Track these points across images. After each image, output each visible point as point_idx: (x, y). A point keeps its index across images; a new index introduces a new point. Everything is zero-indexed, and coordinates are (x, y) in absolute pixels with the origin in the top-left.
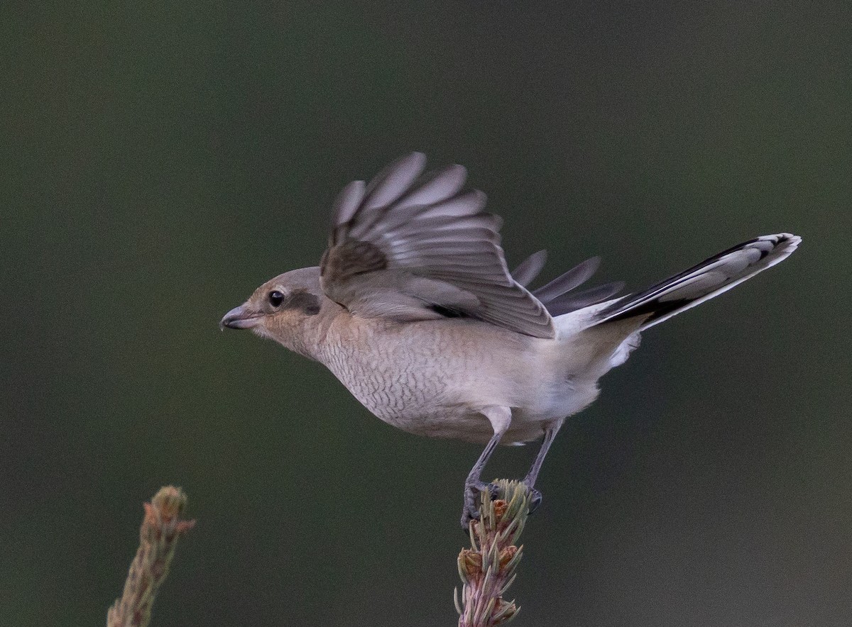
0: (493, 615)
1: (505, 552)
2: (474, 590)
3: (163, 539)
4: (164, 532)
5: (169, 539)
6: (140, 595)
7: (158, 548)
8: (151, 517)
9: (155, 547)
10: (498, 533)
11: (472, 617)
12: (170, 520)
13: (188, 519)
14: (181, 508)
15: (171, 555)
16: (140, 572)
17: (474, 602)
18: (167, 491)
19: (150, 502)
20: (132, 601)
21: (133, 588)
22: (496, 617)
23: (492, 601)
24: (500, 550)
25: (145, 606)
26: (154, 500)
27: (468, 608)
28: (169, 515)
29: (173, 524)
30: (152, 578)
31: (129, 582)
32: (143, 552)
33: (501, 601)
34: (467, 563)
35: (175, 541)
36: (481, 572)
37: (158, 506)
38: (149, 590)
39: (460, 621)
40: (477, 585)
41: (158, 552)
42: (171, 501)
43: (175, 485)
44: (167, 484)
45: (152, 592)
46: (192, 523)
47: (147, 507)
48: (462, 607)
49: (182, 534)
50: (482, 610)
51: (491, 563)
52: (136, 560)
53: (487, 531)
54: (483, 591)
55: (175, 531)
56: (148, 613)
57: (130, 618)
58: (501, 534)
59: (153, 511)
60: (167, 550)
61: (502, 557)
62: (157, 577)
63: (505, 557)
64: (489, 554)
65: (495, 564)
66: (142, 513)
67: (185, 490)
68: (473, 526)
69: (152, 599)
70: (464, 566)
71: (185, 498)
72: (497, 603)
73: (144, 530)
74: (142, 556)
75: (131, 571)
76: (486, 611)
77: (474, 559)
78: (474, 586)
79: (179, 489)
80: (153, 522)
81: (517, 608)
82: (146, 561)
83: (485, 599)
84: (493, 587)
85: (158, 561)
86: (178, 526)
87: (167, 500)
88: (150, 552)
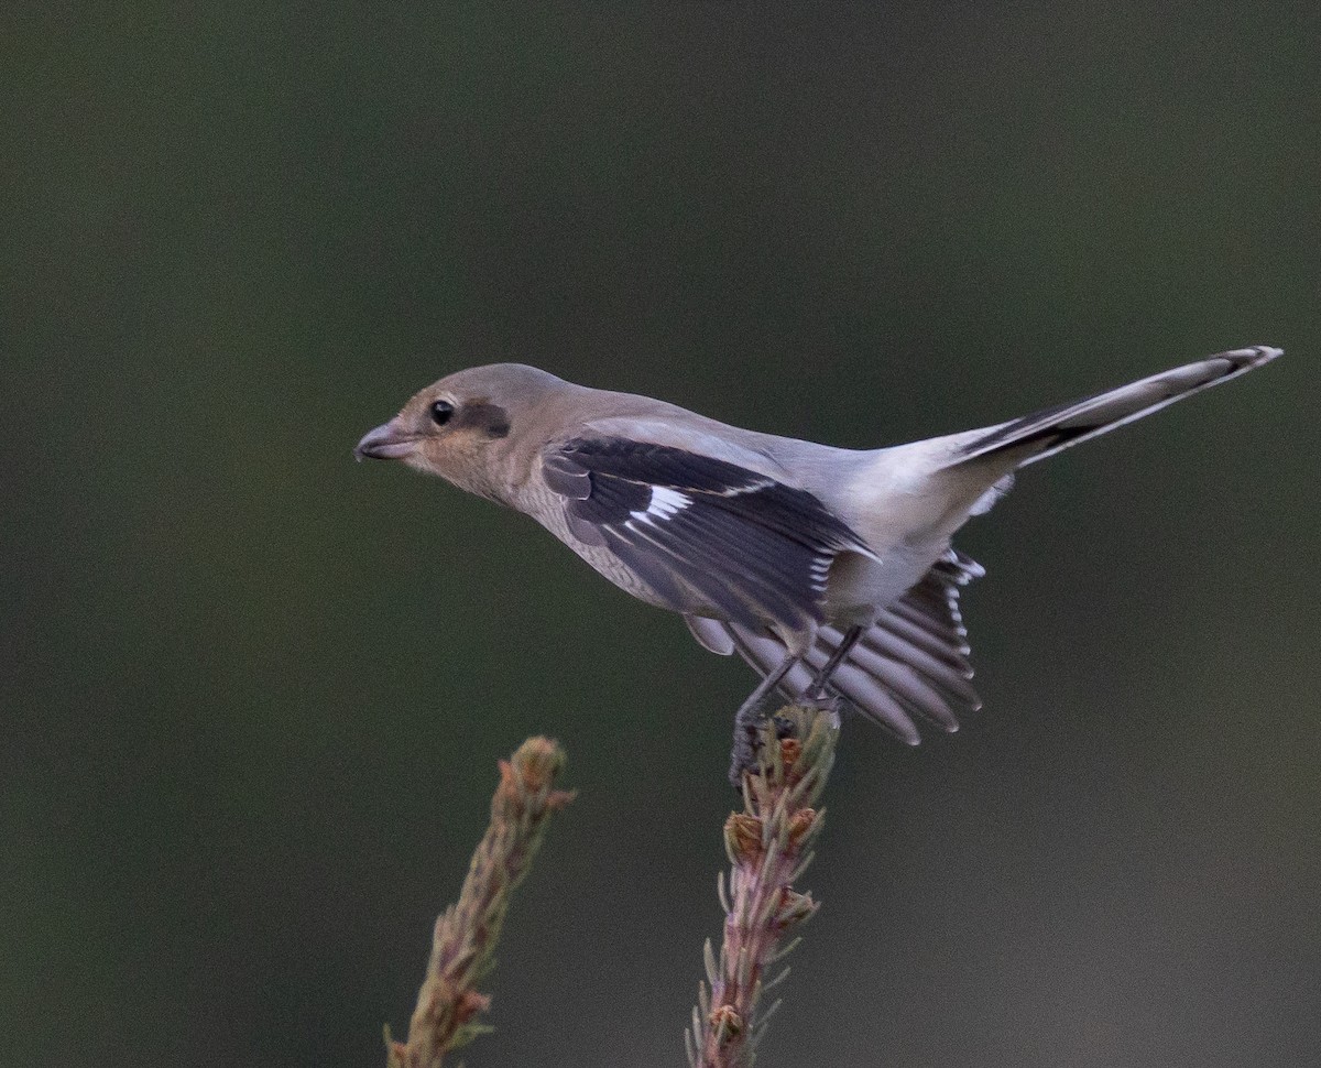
1: (797, 818)
3: (526, 817)
4: (528, 808)
5: (536, 818)
6: (485, 903)
7: (518, 832)
8: (510, 783)
9: (513, 828)
12: (537, 789)
13: (567, 788)
14: (555, 771)
15: (536, 843)
16: (488, 866)
18: (535, 745)
19: (508, 758)
20: (472, 911)
21: (476, 889)
24: (790, 815)
25: (493, 919)
26: (515, 758)
28: (538, 781)
29: (543, 794)
30: (506, 876)
31: (470, 882)
32: (495, 836)
35: (544, 824)
37: (520, 764)
38: (500, 894)
41: (518, 837)
42: (541, 762)
43: (549, 737)
44: (535, 733)
45: (505, 897)
46: (572, 795)
47: (504, 767)
49: (555, 811)
52: (483, 846)
55: (545, 806)
56: (496, 928)
57: (469, 936)
59: (512, 773)
60: (531, 834)
62: (513, 873)
66: (498, 776)
67: (566, 742)
69: (504, 908)
71: (562, 756)
73: (498, 802)
74: (492, 843)
75: (474, 864)
79: (555, 741)
80: (512, 790)
82: (498, 850)
85: (517, 851)
86: (549, 797)
87: (535, 759)
88: (506, 836)
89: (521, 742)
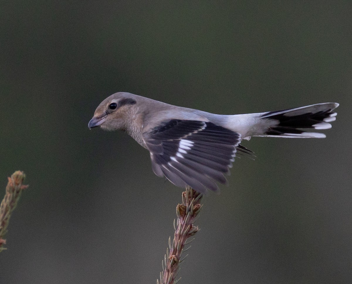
0: (189, 231)
1: (196, 206)
2: (182, 221)
3: (15, 192)
4: (16, 189)
5: (18, 192)
6: (5, 215)
8: (11, 183)
9: (12, 195)
10: (194, 198)
11: (180, 232)
12: (18, 184)
13: (26, 184)
14: (23, 180)
15: (18, 199)
16: (5, 205)
17: (182, 226)
18: (17, 173)
19: (10, 176)
21: (2, 211)
22: (190, 232)
23: (189, 226)
24: (194, 205)
25: (7, 219)
26: (12, 176)
27: (179, 228)
28: (18, 182)
29: (19, 186)
30: (10, 207)
32: (6, 197)
33: (192, 226)
34: (180, 210)
35: (20, 193)
36: (185, 214)
37: (13, 178)
38: (8, 212)
39: (175, 233)
40: (183, 219)
41: (13, 197)
42: (19, 177)
43: (21, 171)
44: (17, 170)
45: (10, 214)
46: (27, 186)
47: (9, 179)
48: (177, 227)
49: (23, 190)
50: (184, 229)
51: (190, 210)
52: (4, 200)
53: (189, 197)
54: (186, 222)
55: (20, 189)
56: (8, 221)
58: (195, 199)
59: (11, 180)
60: (16, 197)
61: (194, 208)
62: (12, 207)
63: (196, 208)
64: (190, 206)
65: (191, 211)
66: (7, 181)
67: (25, 173)
68: (184, 194)
69: (9, 217)
70: (179, 211)
71: (25, 176)
72: (191, 227)
73: (7, 188)
74: (6, 199)
75: (2, 204)
76: (186, 230)
77: (183, 208)
78: (182, 219)
79: (23, 172)
80: (11, 185)
81: (199, 229)
82: (8, 201)
83: (186, 225)
84: (190, 220)
85: (13, 201)
86: (21, 187)
87: (17, 176)
88: (10, 197)
89: (14, 172)
